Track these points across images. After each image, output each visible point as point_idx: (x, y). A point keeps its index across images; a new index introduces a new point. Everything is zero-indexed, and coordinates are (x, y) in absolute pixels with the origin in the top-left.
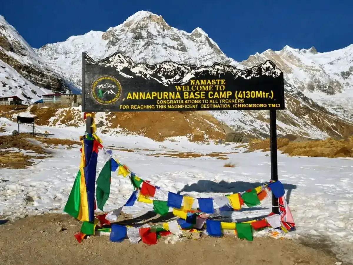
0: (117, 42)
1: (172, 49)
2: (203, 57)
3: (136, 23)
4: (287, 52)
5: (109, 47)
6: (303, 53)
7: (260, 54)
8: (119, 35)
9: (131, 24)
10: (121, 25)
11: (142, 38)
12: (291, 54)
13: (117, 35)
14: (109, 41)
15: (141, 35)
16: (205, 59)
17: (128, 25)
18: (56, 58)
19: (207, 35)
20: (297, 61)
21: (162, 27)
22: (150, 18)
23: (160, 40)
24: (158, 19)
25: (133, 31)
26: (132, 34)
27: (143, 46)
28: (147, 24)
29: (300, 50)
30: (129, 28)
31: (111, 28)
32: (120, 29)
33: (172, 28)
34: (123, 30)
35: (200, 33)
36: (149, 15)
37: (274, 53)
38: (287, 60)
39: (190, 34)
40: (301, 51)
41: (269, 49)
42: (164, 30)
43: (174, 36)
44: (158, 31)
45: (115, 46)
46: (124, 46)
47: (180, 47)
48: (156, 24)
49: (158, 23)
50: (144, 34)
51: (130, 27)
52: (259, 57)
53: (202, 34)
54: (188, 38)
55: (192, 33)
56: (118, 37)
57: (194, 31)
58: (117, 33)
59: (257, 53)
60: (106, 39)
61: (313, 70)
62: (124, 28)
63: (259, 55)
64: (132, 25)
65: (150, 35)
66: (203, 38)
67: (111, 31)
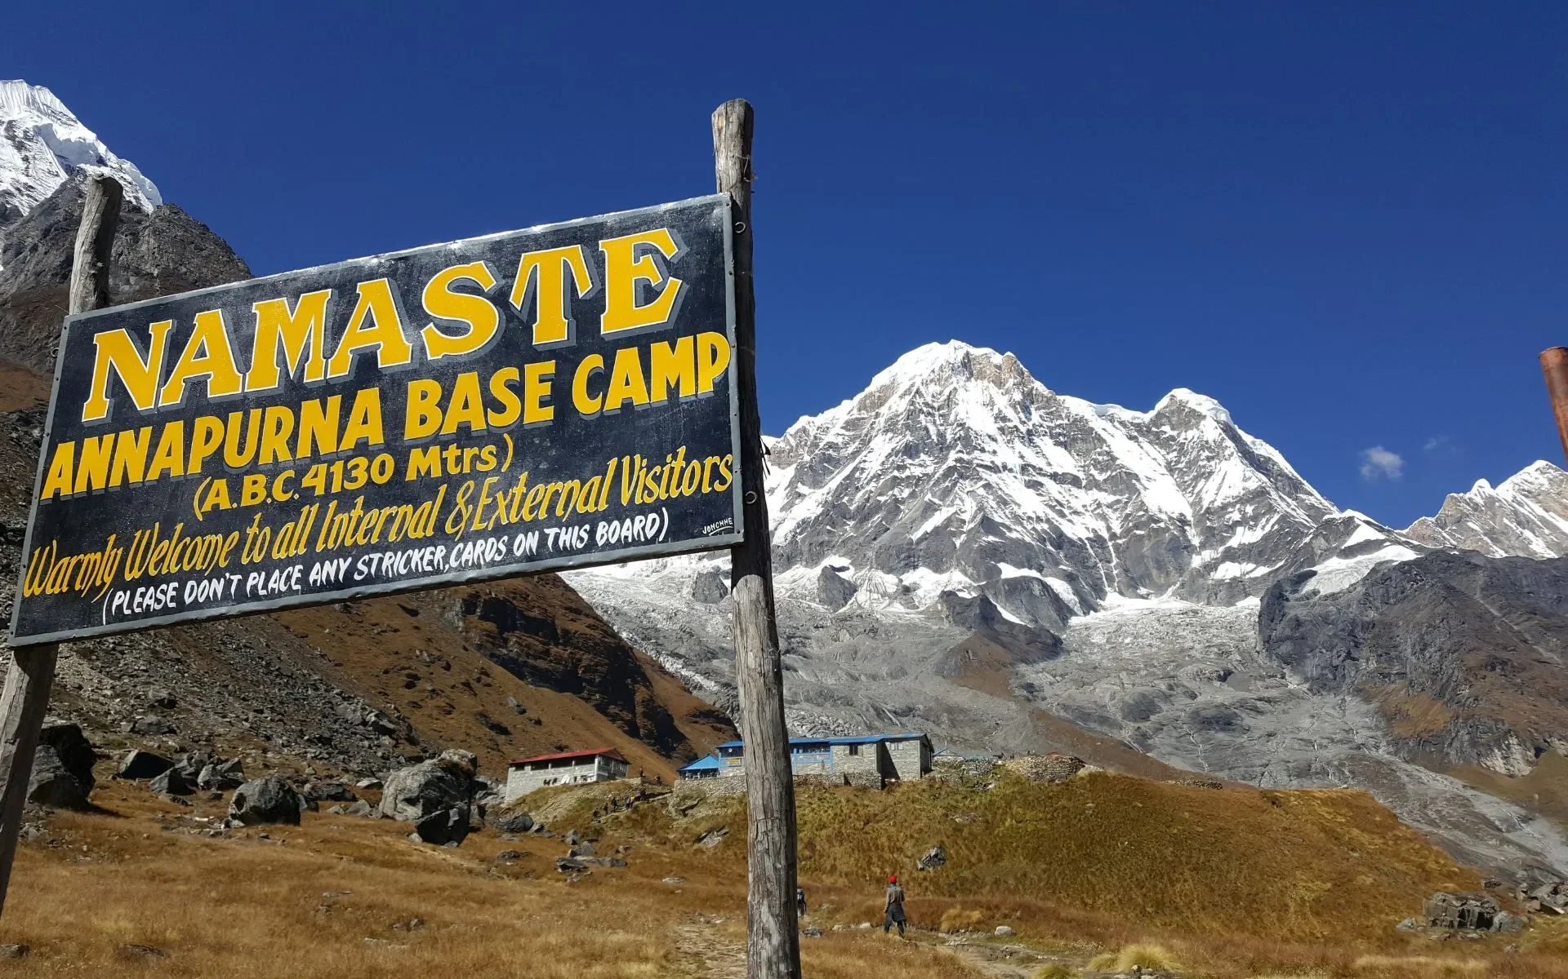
0: (829, 472)
1: (1064, 489)
2: (1221, 512)
3: (908, 393)
5: (797, 494)
7: (1494, 486)
8: (836, 446)
9: (888, 399)
10: (848, 405)
11: (933, 449)
13: (830, 446)
14: (799, 473)
15: (930, 437)
16: (1229, 520)
17: (871, 405)
19: (1224, 416)
21: (1018, 396)
22: (967, 363)
23: (1008, 454)
24: (999, 367)
25: (895, 425)
26: (892, 436)
28: (954, 391)
30: (878, 416)
31: (804, 420)
32: (843, 423)
33: (1060, 398)
34: (852, 425)
35: (1192, 410)
36: (961, 355)
39: (1144, 419)
41: (1541, 464)
42: (1026, 410)
43: (1075, 433)
44: (1001, 417)
45: (822, 488)
47: (1101, 477)
48: (993, 387)
49: (999, 384)
51: (884, 410)
52: (1491, 501)
53: (1206, 411)
54: (1139, 432)
55: (1152, 414)
56: (832, 452)
57: (1163, 401)
58: (830, 438)
59: (1483, 482)
60: (783, 465)
62: (857, 415)
63: (1489, 491)
64: (890, 402)
66: (1210, 431)
67: (804, 430)
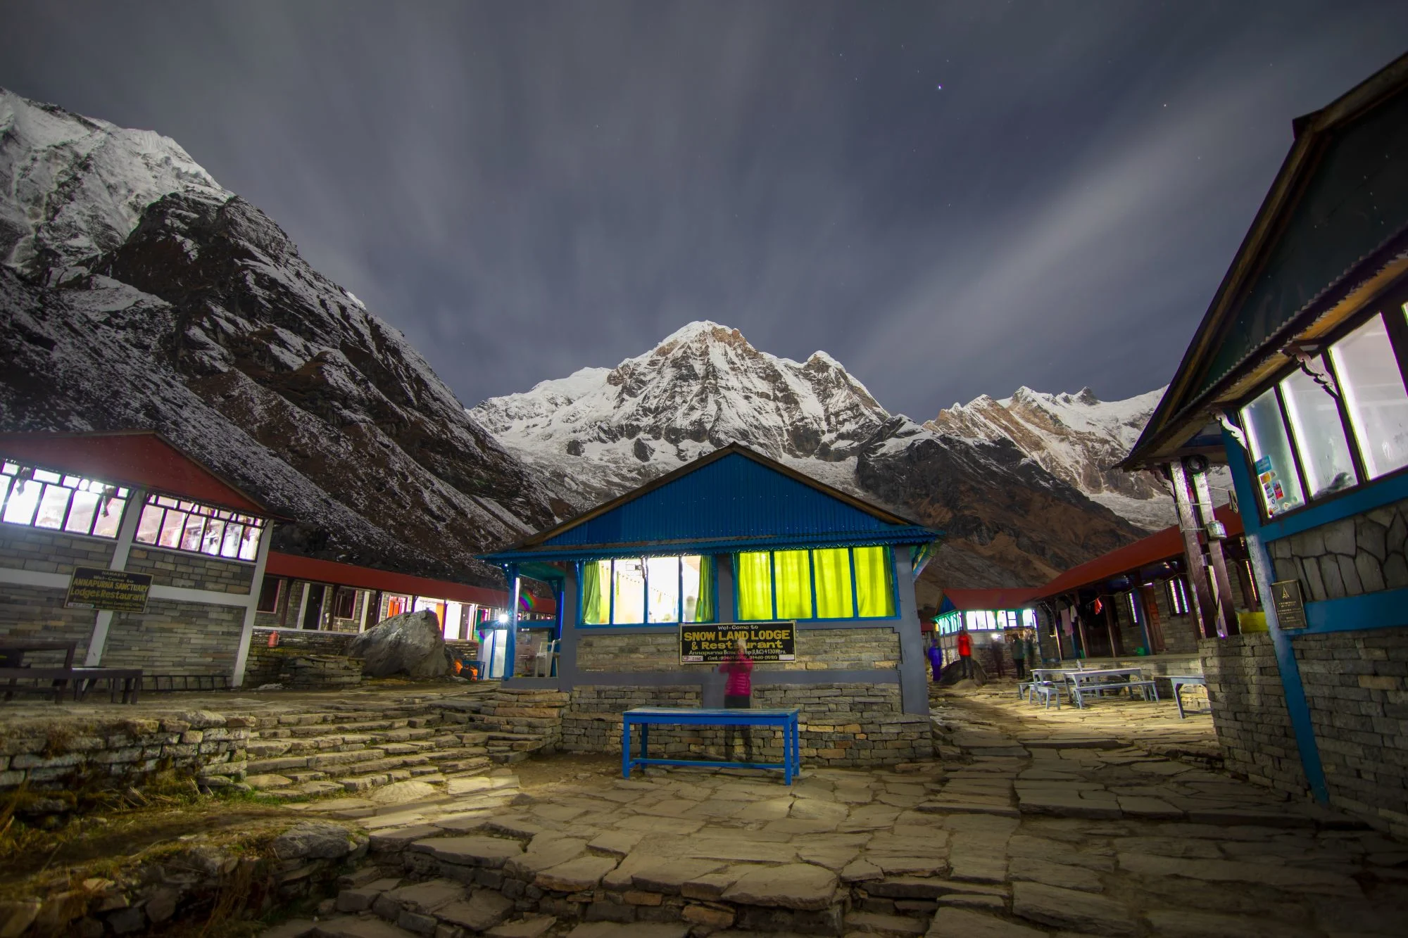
0: (640, 388)
1: (762, 400)
2: (837, 414)
3: (683, 347)
4: (1025, 400)
5: (623, 400)
6: (1062, 403)
7: (962, 406)
8: (644, 374)
9: (672, 349)
10: (650, 353)
11: (696, 377)
12: (1035, 405)
13: (641, 374)
14: (624, 388)
15: (693, 370)
16: (841, 418)
17: (663, 352)
18: (507, 429)
19: (840, 365)
20: (1050, 421)
21: (740, 352)
22: (714, 333)
23: (735, 381)
24: (730, 335)
25: (676, 364)
26: (674, 369)
27: (697, 396)
28: (707, 347)
29: (1055, 395)
30: (667, 359)
31: (627, 360)
32: (648, 362)
33: (761, 353)
34: (653, 363)
35: (824, 363)
36: (711, 328)
37: (997, 404)
38: (1028, 420)
39: (802, 366)
40: (1059, 398)
41: (984, 396)
42: (744, 359)
43: (768, 371)
44: (731, 362)
45: (636, 397)
46: (655, 397)
47: (780, 395)
48: (727, 346)
49: (730, 344)
50: (699, 368)
51: (669, 356)
52: (960, 413)
53: (830, 363)
54: (798, 372)
55: (806, 363)
56: (642, 377)
57: (811, 358)
58: (641, 369)
59: (957, 404)
60: (616, 384)
61: (1092, 441)
62: (655, 358)
63: (960, 408)
64: (674, 352)
65: (711, 372)
66: (833, 374)
67: (627, 365)
